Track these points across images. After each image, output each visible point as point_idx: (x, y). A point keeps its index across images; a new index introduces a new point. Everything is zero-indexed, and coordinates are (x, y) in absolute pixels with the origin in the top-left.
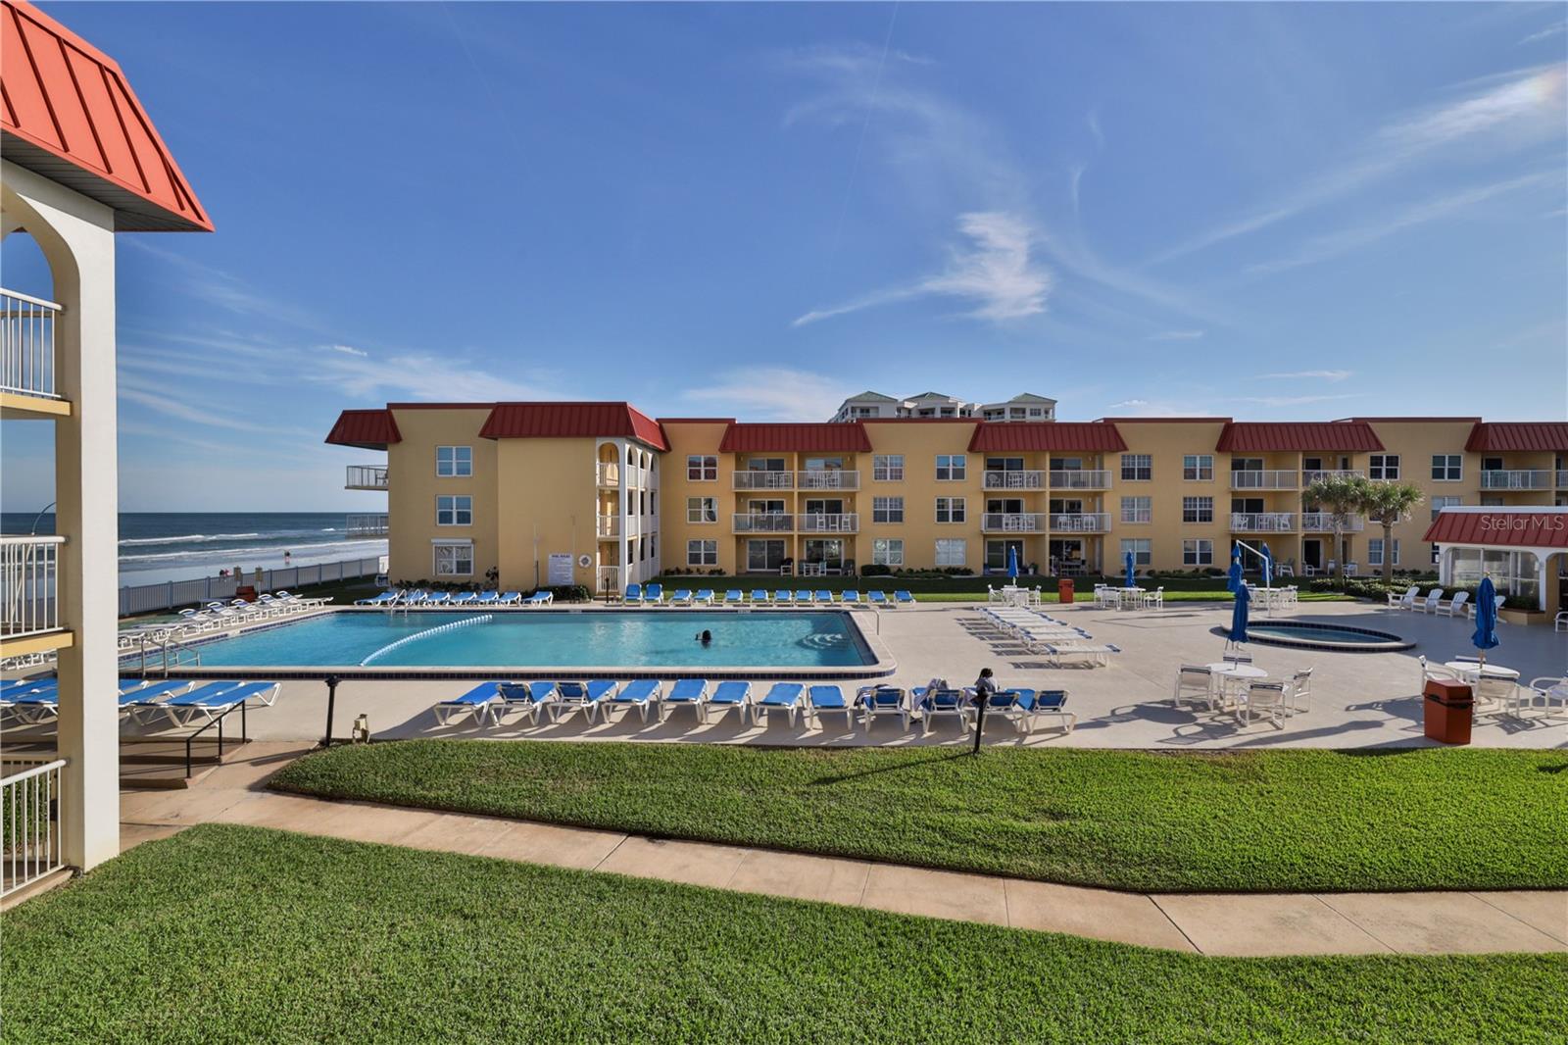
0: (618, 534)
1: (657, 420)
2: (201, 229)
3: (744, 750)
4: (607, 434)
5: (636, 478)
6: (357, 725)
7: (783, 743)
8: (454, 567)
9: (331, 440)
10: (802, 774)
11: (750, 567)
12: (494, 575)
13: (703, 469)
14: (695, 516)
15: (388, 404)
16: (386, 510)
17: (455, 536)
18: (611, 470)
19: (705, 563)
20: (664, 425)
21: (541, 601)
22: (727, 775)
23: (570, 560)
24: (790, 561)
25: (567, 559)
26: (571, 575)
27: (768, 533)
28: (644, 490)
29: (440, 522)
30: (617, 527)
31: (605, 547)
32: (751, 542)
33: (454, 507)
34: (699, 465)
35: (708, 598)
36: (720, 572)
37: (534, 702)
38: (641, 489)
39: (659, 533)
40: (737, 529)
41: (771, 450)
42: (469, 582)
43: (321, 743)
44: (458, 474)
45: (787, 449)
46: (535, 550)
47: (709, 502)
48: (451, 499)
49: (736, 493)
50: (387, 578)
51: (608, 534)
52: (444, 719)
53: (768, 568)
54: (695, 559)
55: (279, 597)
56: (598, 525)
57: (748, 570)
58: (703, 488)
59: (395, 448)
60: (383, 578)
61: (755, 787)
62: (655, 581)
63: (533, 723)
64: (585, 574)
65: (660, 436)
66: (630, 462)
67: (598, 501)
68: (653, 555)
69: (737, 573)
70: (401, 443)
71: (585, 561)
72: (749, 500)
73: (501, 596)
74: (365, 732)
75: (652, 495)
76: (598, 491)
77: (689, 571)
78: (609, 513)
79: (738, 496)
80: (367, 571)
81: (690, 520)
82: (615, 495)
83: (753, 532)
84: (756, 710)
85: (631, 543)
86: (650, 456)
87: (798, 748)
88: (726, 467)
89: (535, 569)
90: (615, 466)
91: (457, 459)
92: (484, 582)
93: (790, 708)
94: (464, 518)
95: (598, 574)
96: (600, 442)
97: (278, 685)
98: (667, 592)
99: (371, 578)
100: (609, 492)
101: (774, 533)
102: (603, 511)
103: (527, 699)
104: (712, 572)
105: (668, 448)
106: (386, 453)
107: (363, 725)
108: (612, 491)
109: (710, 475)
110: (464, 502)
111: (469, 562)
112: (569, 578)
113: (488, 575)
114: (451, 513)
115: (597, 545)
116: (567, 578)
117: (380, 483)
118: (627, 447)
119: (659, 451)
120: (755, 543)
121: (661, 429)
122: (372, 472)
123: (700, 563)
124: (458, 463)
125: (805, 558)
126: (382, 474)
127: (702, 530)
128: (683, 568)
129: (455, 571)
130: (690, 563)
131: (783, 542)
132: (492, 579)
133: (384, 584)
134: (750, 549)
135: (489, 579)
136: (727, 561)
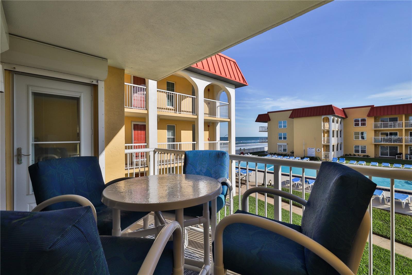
0: (329, 143)
1: (342, 109)
2: (246, 85)
3: (382, 211)
4: (326, 114)
5: (335, 126)
6: (269, 182)
7: (399, 212)
8: (283, 150)
9: (256, 121)
10: (408, 223)
11: (381, 155)
12: (293, 153)
13: (360, 123)
14: (357, 138)
15: (268, 112)
16: (267, 136)
17: (283, 143)
18: (327, 125)
19: (361, 153)
20: (345, 110)
21: (306, 160)
22: (375, 216)
23: (314, 150)
24: (401, 154)
25: (313, 150)
26: (314, 154)
27: (389, 144)
28: (338, 130)
29: (279, 139)
30: (328, 141)
31: (325, 147)
32: (381, 147)
33: (283, 135)
34: (359, 121)
35: (364, 164)
36: (368, 156)
37: (309, 184)
38: (337, 130)
39: (343, 143)
40: (375, 142)
41: (391, 114)
42: (286, 154)
43: (262, 184)
44: (283, 127)
45: (399, 114)
46: (304, 147)
47: (362, 133)
48: (282, 134)
49: (375, 130)
50: (267, 152)
51: (326, 143)
52: (287, 184)
53: (389, 156)
54: (357, 151)
55: (248, 154)
56: (323, 140)
57: (380, 156)
58: (360, 129)
59: (269, 122)
60: (266, 152)
61: (387, 222)
62: (342, 157)
63: (309, 189)
64: (318, 154)
65: (344, 113)
66: (333, 122)
67: (322, 133)
68: (341, 150)
69: (375, 157)
70: (270, 121)
71: (318, 150)
72: (380, 132)
73: (295, 158)
74: (271, 184)
75: (341, 131)
76: (322, 131)
77: (354, 155)
78: (326, 137)
79: (375, 131)
80: (262, 150)
81: (355, 139)
82: (328, 132)
83: (382, 143)
84: (386, 200)
85: (333, 146)
86: (340, 120)
87: (407, 215)
88: (370, 122)
89: (304, 152)
90: (328, 123)
91: (283, 124)
92: (290, 154)
93: (403, 202)
94: (285, 138)
95: (323, 154)
96: (323, 117)
97: (253, 172)
98: (347, 161)
99: (264, 152)
100: (326, 131)
101: (393, 143)
102: (324, 136)
103: (307, 183)
104: (364, 156)
105: (347, 117)
106: (267, 123)
107: (270, 182)
108: (327, 131)
109: (363, 124)
110: (284, 134)
111: (286, 149)
112: (314, 155)
113: (291, 152)
114: (282, 137)
115: (322, 146)
116: (313, 155)
117: (266, 130)
118: (332, 117)
119: (343, 118)
120: (383, 147)
121: (344, 111)
122: (264, 128)
123: (359, 153)
124: (283, 125)
125: (409, 153)
126: (266, 128)
127: (360, 142)
128: (352, 154)
129: (283, 151)
130: (355, 152)
131: (397, 147)
132: (292, 154)
133: (267, 153)
134: (381, 149)
135: (291, 154)
136: (371, 152)
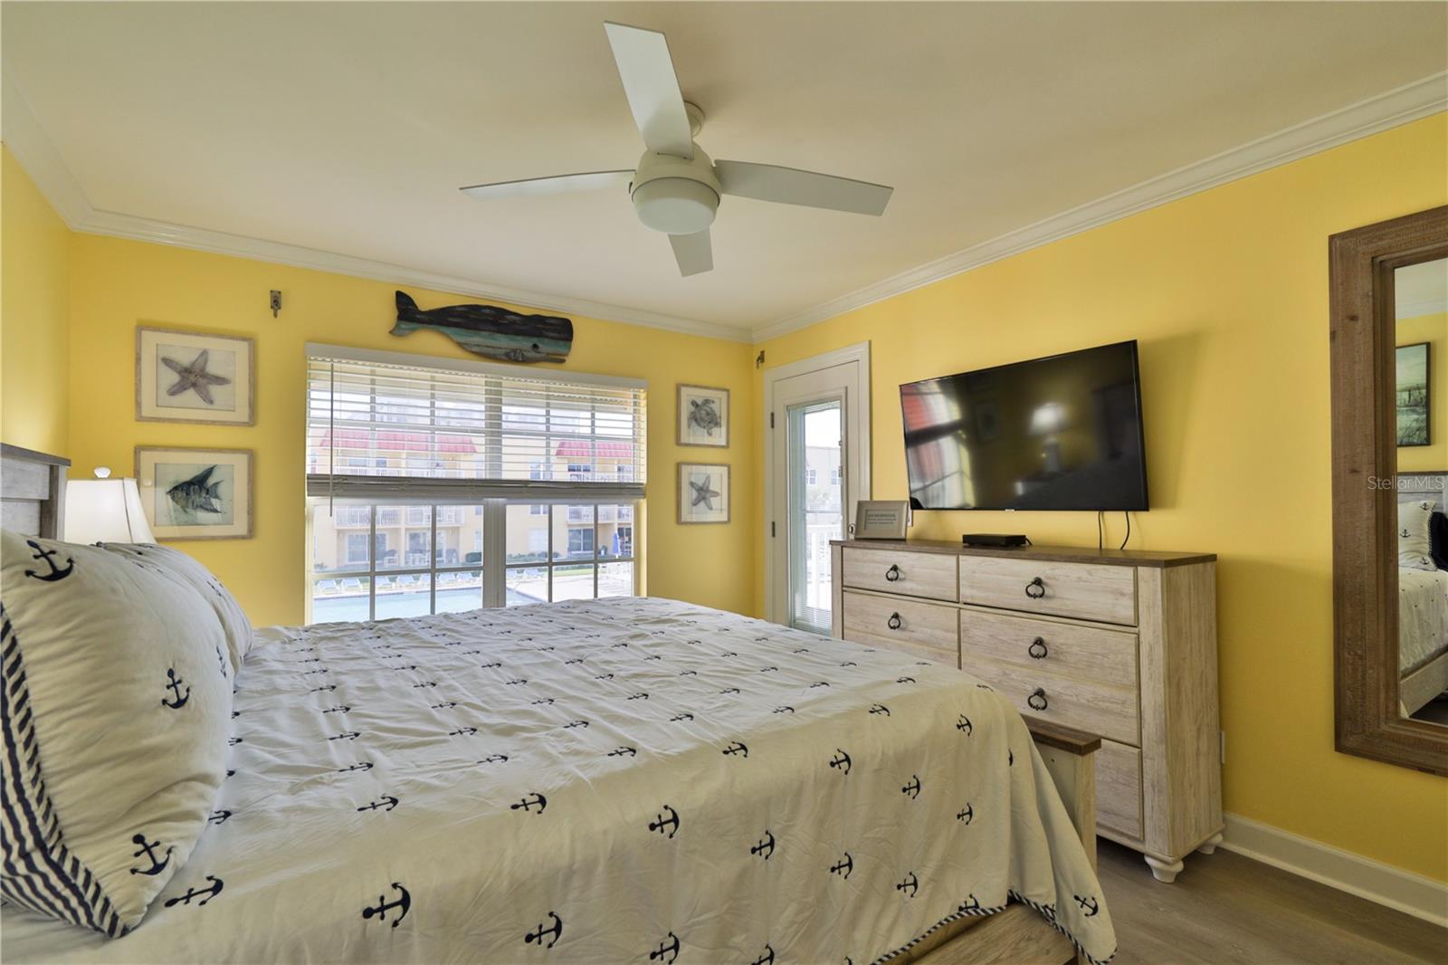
11: (351, 561)
32: (350, 536)
57: (349, 563)
134: (350, 542)
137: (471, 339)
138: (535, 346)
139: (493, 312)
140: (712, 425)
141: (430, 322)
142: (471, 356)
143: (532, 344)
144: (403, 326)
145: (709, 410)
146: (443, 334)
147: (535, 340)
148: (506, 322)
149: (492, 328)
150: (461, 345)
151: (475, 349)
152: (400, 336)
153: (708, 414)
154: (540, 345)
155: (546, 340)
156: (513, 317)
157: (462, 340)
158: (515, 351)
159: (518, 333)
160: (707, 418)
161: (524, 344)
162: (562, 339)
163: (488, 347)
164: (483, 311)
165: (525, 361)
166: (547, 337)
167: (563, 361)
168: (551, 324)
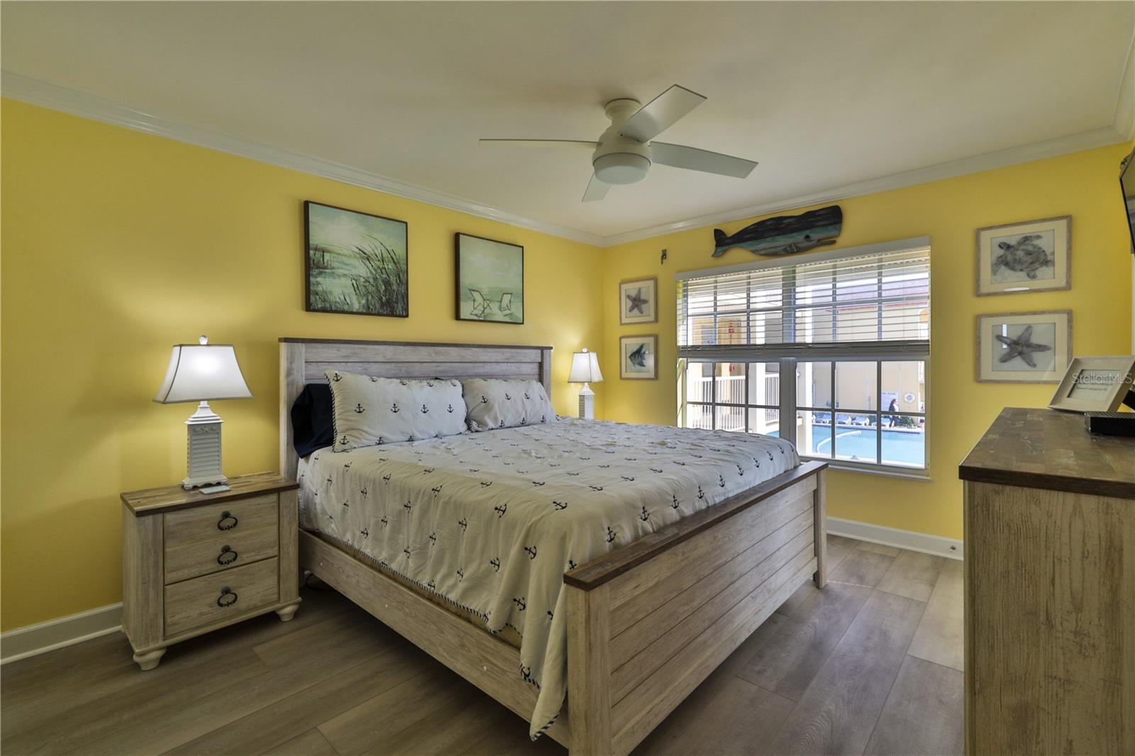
71: (910, 398)
137: (760, 246)
138: (807, 237)
139: (773, 222)
140: (1036, 265)
141: (734, 243)
142: (762, 258)
143: (804, 236)
144: (719, 250)
145: (1030, 248)
146: (742, 247)
147: (807, 232)
148: (784, 225)
149: (774, 234)
150: (753, 252)
151: (763, 252)
152: (718, 257)
153: (1029, 253)
154: (811, 235)
155: (817, 229)
156: (788, 220)
157: (753, 248)
158: (790, 246)
159: (793, 231)
160: (1029, 259)
161: (798, 238)
162: (831, 224)
163: (771, 248)
164: (767, 223)
165: (801, 250)
166: (818, 226)
167: (834, 242)
168: (819, 215)
